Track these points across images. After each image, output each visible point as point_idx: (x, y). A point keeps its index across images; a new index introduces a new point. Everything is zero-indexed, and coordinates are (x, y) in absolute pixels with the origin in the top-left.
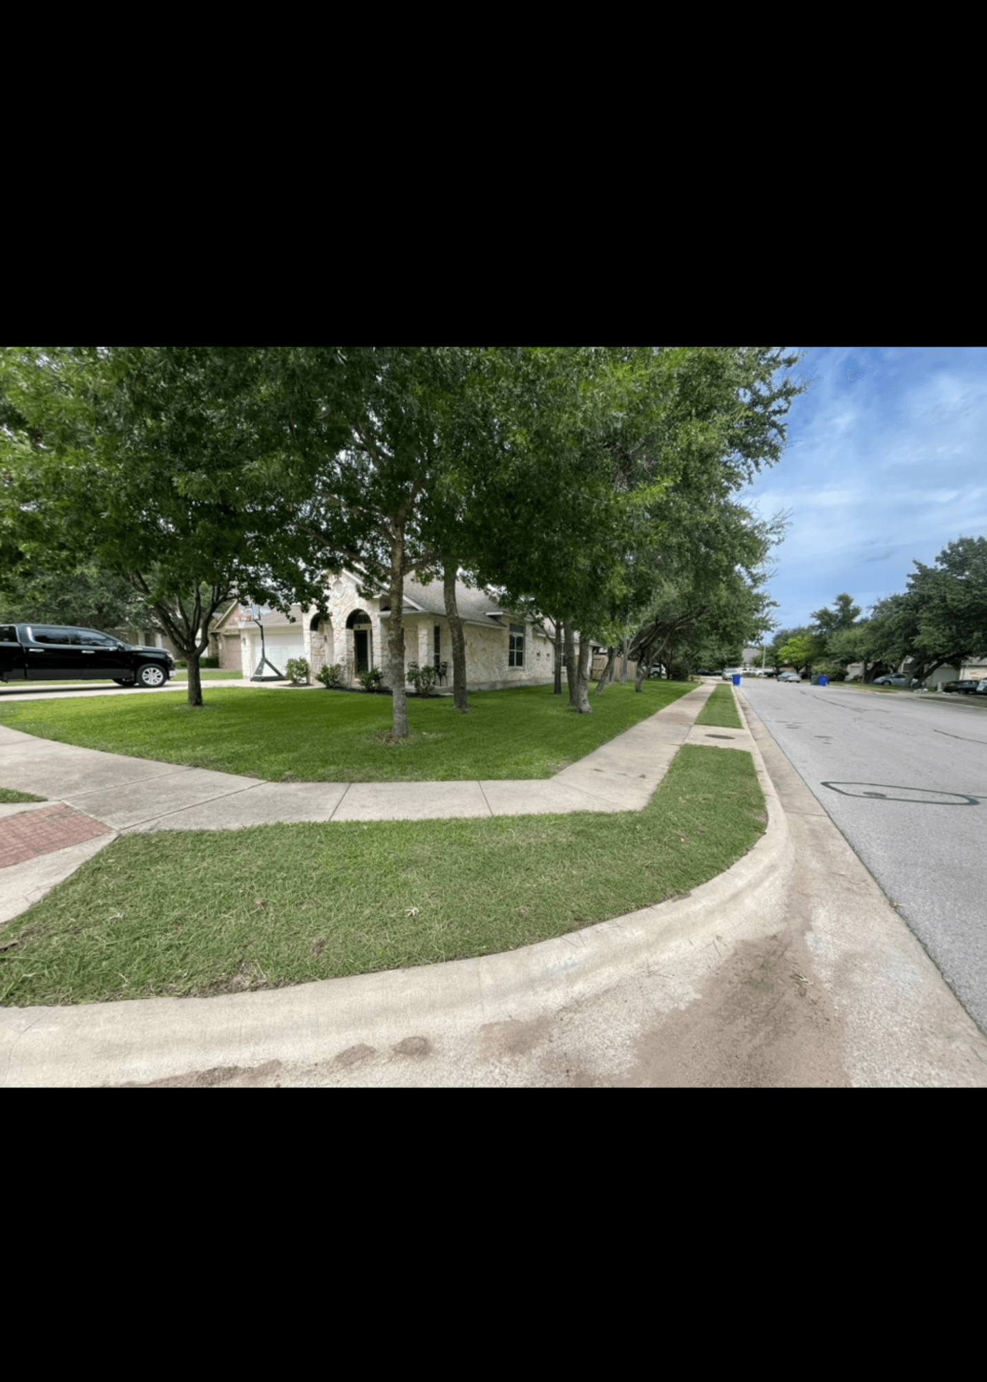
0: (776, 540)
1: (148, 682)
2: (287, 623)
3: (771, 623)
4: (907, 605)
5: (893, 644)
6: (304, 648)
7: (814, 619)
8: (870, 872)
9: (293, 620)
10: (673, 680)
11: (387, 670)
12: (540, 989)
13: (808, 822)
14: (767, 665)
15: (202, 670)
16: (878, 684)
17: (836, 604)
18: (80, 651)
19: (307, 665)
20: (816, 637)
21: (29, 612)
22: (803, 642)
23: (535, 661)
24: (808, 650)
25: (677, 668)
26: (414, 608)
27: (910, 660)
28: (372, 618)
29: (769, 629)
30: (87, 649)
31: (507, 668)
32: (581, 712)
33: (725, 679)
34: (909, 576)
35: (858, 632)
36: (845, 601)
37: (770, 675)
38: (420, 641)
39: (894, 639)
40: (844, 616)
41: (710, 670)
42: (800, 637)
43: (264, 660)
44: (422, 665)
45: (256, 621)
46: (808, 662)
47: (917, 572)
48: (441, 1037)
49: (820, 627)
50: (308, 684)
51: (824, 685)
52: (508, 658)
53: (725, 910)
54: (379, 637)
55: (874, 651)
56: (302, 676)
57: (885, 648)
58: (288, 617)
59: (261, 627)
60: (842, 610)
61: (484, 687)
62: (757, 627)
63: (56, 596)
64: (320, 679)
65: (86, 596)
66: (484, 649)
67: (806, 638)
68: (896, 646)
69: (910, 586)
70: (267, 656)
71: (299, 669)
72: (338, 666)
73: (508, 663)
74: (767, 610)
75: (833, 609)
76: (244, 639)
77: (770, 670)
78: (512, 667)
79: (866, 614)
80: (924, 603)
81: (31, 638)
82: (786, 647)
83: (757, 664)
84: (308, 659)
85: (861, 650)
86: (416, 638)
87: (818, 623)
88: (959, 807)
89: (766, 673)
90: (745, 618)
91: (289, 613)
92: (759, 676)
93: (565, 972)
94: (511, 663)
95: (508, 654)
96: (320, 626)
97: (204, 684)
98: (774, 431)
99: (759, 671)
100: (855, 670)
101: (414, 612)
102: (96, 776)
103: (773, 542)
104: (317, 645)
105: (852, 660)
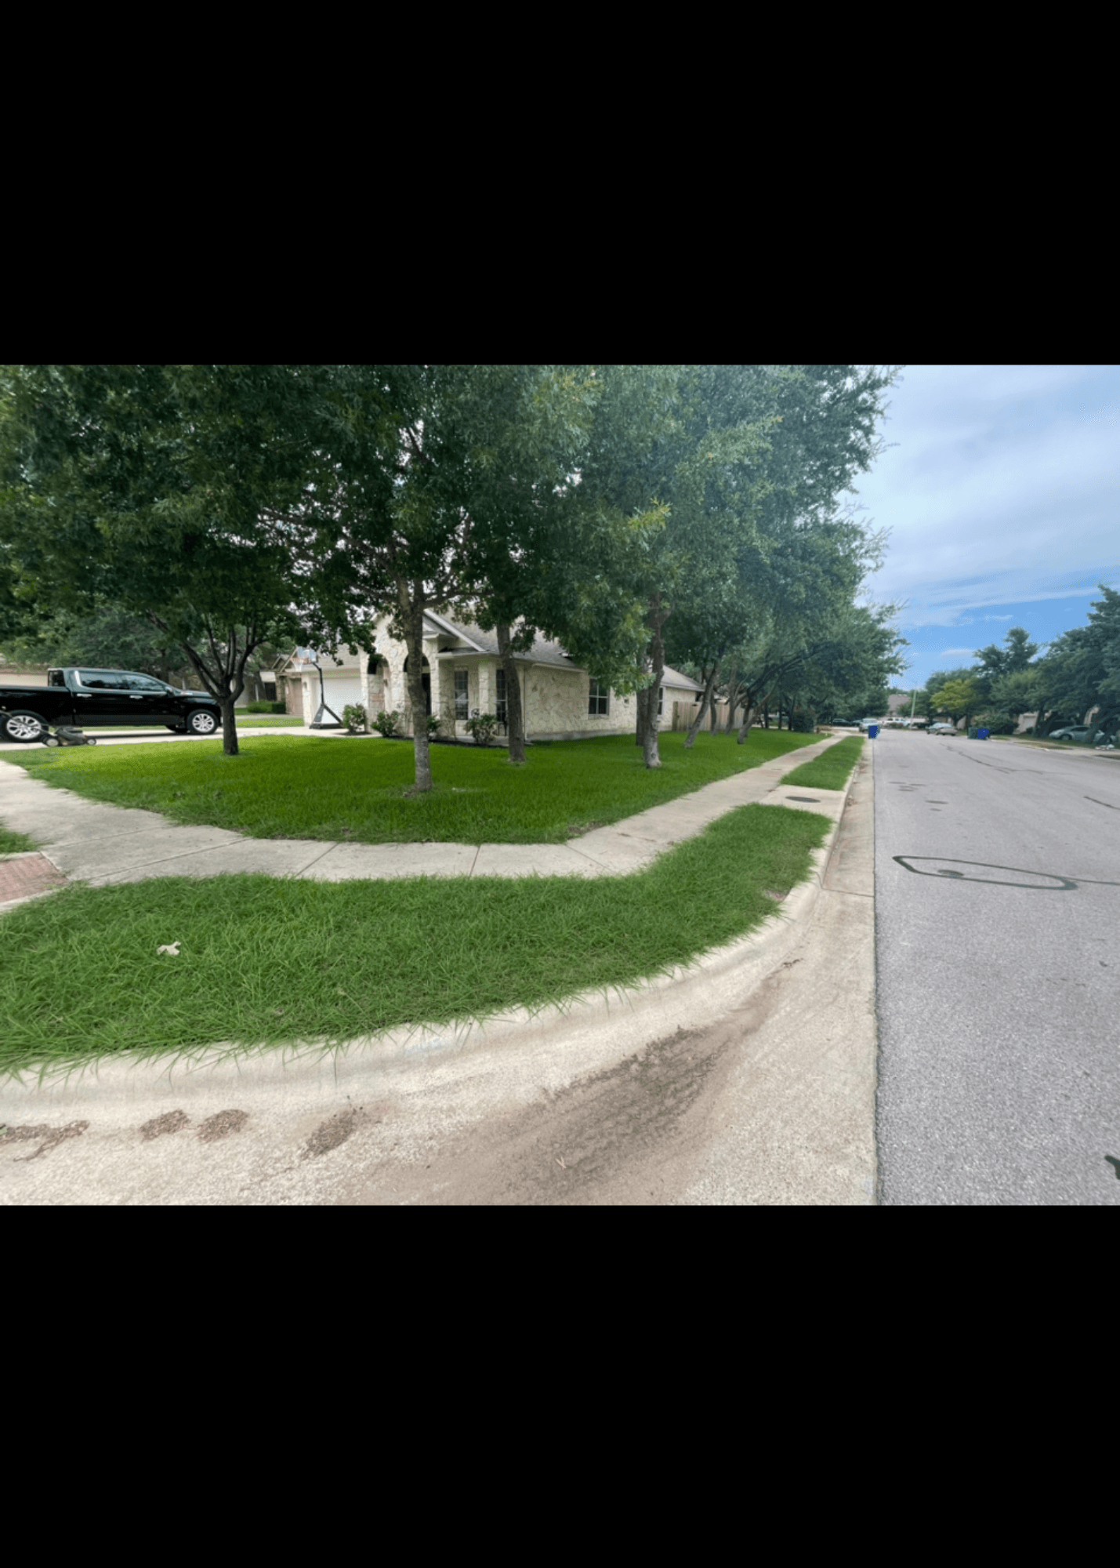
0: (873, 565)
1: (199, 729)
2: (333, 665)
3: (901, 664)
4: (1087, 641)
5: (1073, 690)
6: (356, 692)
7: (978, 659)
8: (877, 964)
9: (340, 663)
10: (795, 731)
11: (444, 718)
12: (392, 1071)
13: (843, 903)
14: (917, 714)
15: (237, 718)
16: (1055, 739)
17: (1007, 640)
18: (127, 696)
19: (364, 712)
20: (979, 680)
21: (92, 654)
22: (963, 687)
23: (622, 708)
24: (970, 696)
25: (801, 717)
26: (473, 649)
27: (1096, 710)
28: (430, 660)
29: (897, 672)
30: (136, 694)
31: (586, 716)
32: (648, 767)
33: (862, 731)
34: (1093, 604)
35: (1030, 675)
36: (1019, 636)
37: (921, 727)
38: (480, 686)
39: (1074, 683)
40: (1016, 655)
41: (848, 719)
42: (959, 681)
43: (324, 706)
44: (482, 713)
45: (314, 664)
46: (969, 711)
47: (1104, 600)
48: (262, 1112)
49: (985, 668)
50: (365, 733)
51: (984, 739)
52: (587, 704)
53: (660, 998)
54: (437, 682)
55: (1048, 699)
56: (359, 724)
57: (1060, 695)
58: (335, 659)
59: (320, 670)
60: (1014, 647)
61: (556, 738)
62: (881, 670)
63: (118, 638)
64: (376, 728)
65: (147, 637)
66: (558, 695)
67: (967, 682)
68: (1077, 692)
69: (1093, 618)
70: (326, 702)
71: (356, 716)
72: (395, 713)
73: (587, 710)
74: (895, 649)
75: (1004, 647)
76: (305, 684)
77: (922, 720)
78: (592, 716)
79: (1042, 653)
80: (1108, 638)
81: (79, 683)
82: (941, 693)
83: (905, 712)
84: (366, 705)
85: (1032, 697)
86: (477, 683)
87: (982, 663)
88: (1047, 891)
89: (915, 724)
90: (863, 659)
91: (336, 655)
92: (906, 728)
93: (426, 1055)
94: (592, 710)
95: (588, 700)
96: (378, 669)
97: (241, 732)
98: (860, 433)
99: (908, 721)
100: (1027, 721)
101: (473, 653)
102: (85, 828)
103: (870, 569)
104: (376, 690)
105: (1024, 708)
